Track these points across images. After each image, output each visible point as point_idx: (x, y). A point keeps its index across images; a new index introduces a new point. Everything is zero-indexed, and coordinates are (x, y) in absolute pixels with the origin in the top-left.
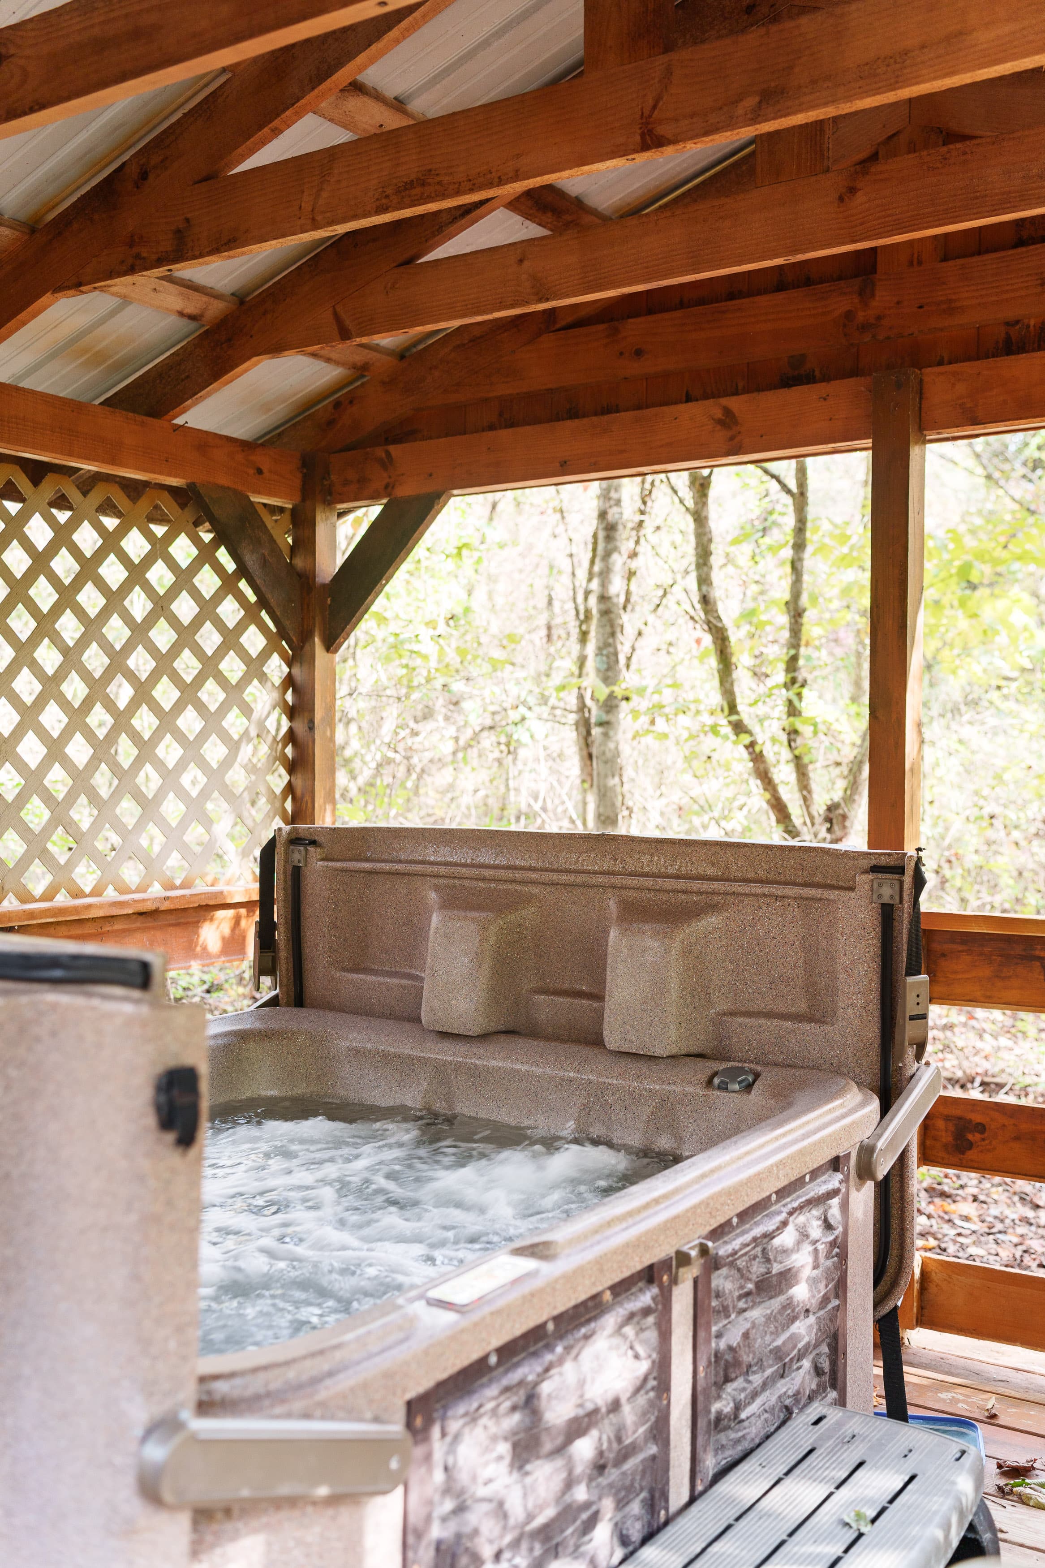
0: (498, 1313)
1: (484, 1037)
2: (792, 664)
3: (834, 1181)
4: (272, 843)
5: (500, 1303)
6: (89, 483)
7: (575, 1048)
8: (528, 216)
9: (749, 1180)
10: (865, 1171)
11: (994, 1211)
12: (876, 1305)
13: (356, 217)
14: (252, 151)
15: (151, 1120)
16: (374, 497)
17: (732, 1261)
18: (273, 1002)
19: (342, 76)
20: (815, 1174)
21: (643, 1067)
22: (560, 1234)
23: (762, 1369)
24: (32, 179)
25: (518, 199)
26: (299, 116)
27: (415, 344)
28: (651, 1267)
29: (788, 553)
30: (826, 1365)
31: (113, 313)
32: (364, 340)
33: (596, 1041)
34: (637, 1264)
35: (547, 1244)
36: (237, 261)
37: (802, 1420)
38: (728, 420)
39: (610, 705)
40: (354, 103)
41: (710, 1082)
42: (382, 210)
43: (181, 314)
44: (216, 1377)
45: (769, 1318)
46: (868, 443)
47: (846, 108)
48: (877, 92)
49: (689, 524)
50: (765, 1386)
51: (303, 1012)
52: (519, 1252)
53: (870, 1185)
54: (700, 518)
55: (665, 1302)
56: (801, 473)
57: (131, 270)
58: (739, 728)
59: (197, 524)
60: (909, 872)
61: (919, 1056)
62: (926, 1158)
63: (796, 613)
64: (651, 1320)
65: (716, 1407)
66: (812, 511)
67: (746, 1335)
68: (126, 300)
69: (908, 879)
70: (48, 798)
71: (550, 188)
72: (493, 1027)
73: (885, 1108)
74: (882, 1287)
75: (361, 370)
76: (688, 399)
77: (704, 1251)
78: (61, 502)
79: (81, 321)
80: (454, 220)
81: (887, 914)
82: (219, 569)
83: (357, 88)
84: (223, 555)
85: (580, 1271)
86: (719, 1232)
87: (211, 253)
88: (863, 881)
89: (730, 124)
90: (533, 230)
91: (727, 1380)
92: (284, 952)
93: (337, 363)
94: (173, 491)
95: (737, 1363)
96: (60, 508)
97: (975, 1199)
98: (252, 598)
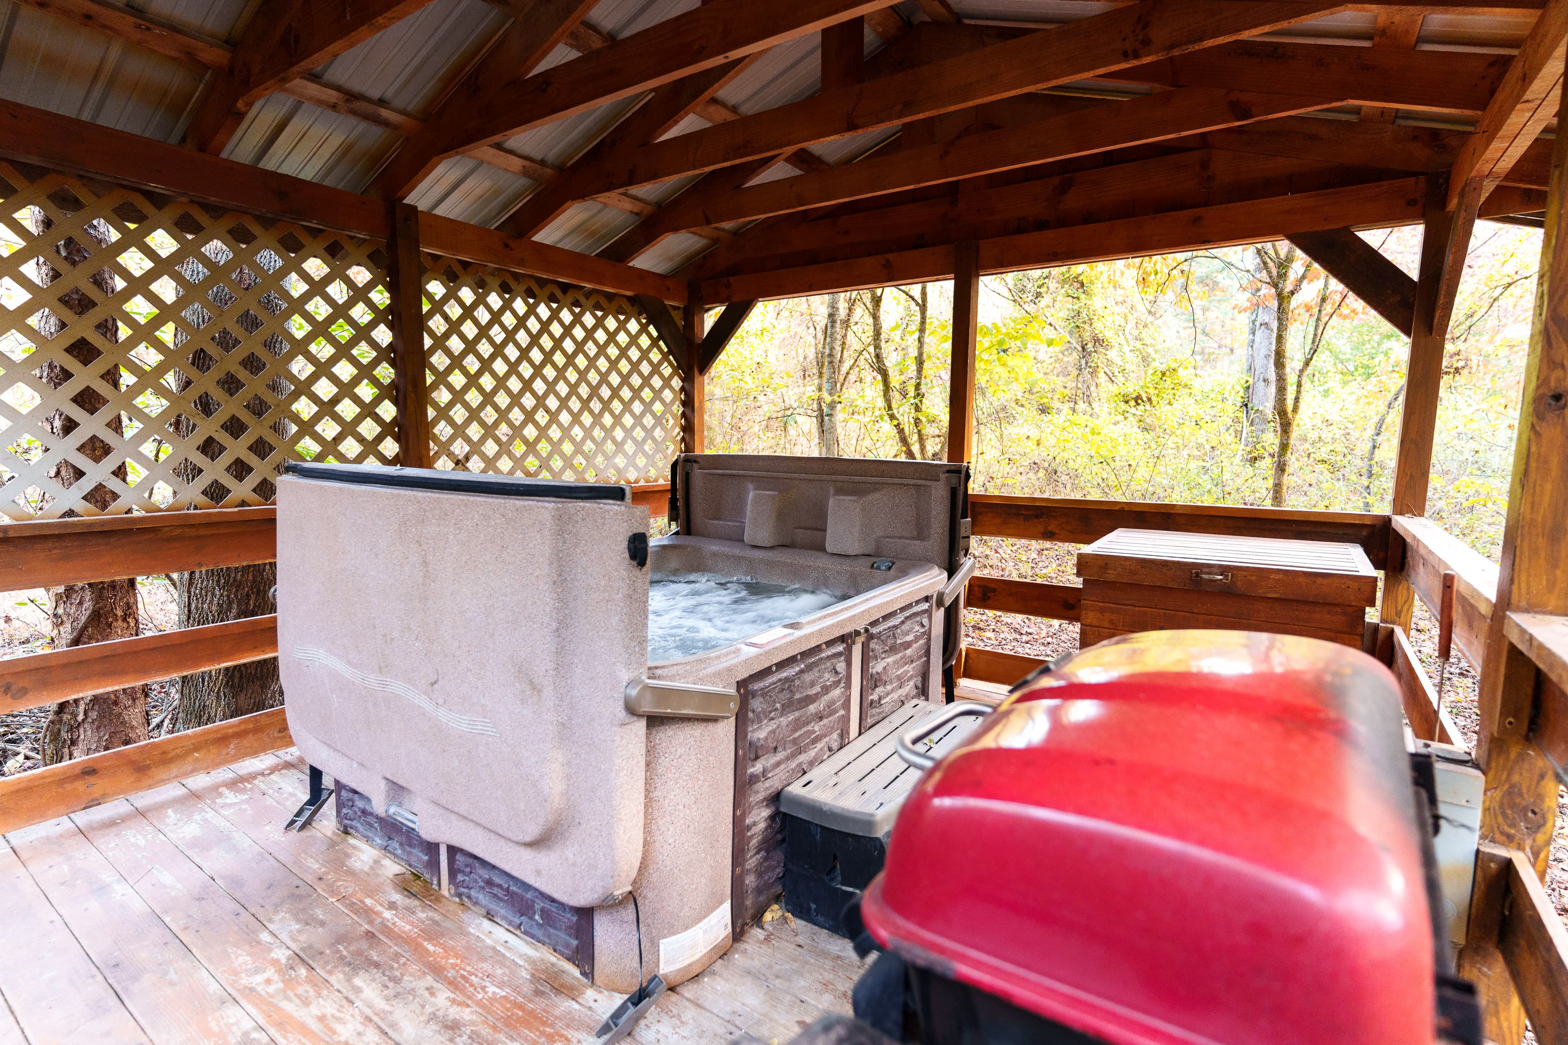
0: (776, 648)
1: (772, 548)
2: (918, 386)
3: (925, 606)
4: (677, 461)
5: (777, 644)
6: (589, 294)
7: (813, 552)
8: (795, 166)
9: (887, 602)
10: (940, 603)
11: (1002, 636)
12: (944, 663)
13: (713, 164)
14: (665, 132)
15: (627, 555)
16: (721, 302)
17: (879, 636)
18: (677, 533)
19: (707, 95)
20: (918, 602)
21: (843, 560)
22: (804, 620)
23: (891, 683)
24: (560, 146)
25: (790, 157)
26: (687, 114)
27: (742, 228)
28: (843, 636)
29: (916, 335)
30: (920, 685)
31: (599, 212)
32: (717, 225)
33: (821, 548)
34: (837, 634)
35: (798, 623)
36: (657, 186)
37: (909, 705)
38: (888, 265)
39: (832, 406)
40: (712, 109)
41: (872, 566)
42: (725, 160)
43: (631, 212)
44: (656, 668)
45: (895, 662)
46: (952, 276)
47: (942, 111)
48: (958, 103)
49: (870, 321)
50: (892, 691)
51: (690, 537)
52: (786, 626)
53: (942, 609)
54: (875, 317)
55: (849, 650)
56: (924, 293)
57: (609, 190)
58: (892, 417)
59: (640, 314)
60: (964, 472)
61: (965, 555)
62: (969, 603)
63: (920, 362)
64: (842, 658)
65: (871, 698)
66: (929, 313)
67: (885, 668)
68: (606, 205)
69: (963, 476)
70: (573, 441)
71: (803, 150)
72: (776, 543)
73: (950, 577)
74: (947, 655)
75: (715, 241)
76: (870, 255)
77: (867, 630)
78: (577, 304)
79: (584, 216)
80: (760, 166)
81: (954, 492)
82: (650, 335)
83: (714, 101)
84: (652, 329)
85: (812, 634)
86: (874, 623)
87: (646, 181)
88: (943, 476)
89: (889, 119)
90: (797, 172)
91: (876, 686)
92: (682, 512)
93: (705, 237)
94: (629, 298)
95: (881, 680)
96: (576, 306)
97: (994, 630)
98: (666, 350)
